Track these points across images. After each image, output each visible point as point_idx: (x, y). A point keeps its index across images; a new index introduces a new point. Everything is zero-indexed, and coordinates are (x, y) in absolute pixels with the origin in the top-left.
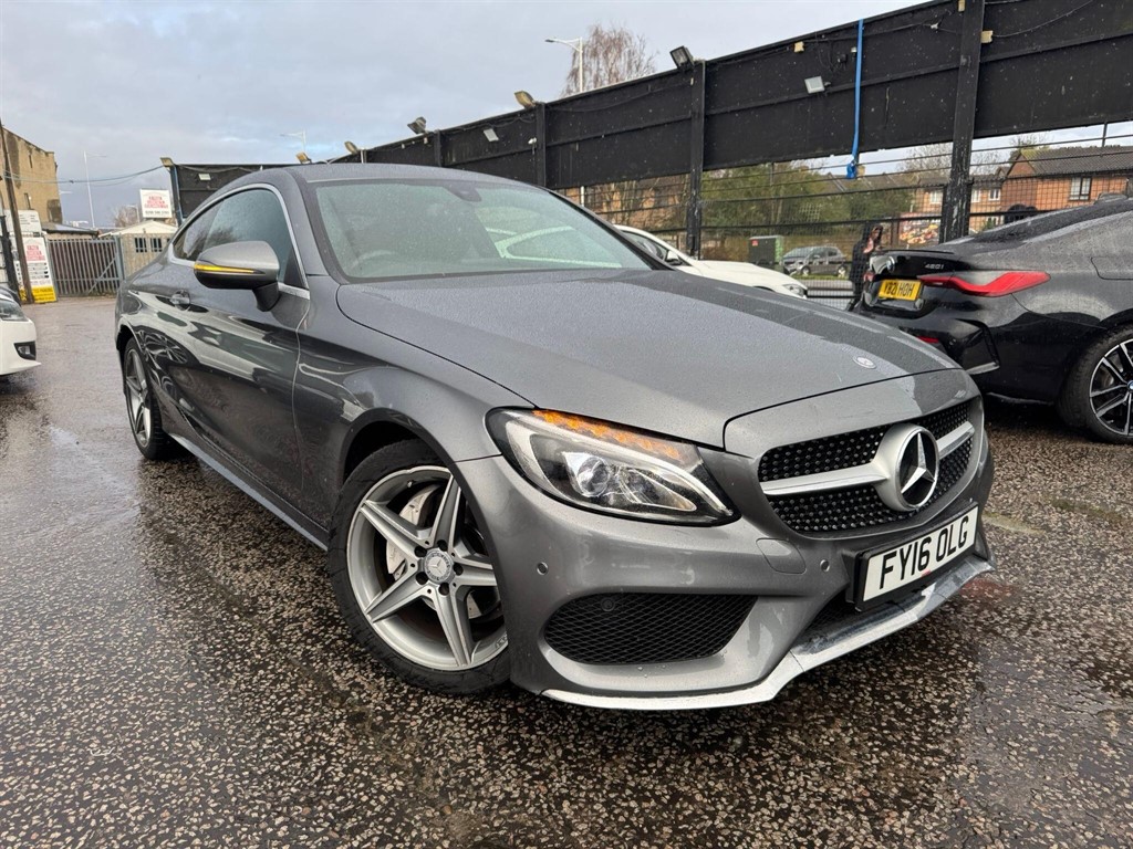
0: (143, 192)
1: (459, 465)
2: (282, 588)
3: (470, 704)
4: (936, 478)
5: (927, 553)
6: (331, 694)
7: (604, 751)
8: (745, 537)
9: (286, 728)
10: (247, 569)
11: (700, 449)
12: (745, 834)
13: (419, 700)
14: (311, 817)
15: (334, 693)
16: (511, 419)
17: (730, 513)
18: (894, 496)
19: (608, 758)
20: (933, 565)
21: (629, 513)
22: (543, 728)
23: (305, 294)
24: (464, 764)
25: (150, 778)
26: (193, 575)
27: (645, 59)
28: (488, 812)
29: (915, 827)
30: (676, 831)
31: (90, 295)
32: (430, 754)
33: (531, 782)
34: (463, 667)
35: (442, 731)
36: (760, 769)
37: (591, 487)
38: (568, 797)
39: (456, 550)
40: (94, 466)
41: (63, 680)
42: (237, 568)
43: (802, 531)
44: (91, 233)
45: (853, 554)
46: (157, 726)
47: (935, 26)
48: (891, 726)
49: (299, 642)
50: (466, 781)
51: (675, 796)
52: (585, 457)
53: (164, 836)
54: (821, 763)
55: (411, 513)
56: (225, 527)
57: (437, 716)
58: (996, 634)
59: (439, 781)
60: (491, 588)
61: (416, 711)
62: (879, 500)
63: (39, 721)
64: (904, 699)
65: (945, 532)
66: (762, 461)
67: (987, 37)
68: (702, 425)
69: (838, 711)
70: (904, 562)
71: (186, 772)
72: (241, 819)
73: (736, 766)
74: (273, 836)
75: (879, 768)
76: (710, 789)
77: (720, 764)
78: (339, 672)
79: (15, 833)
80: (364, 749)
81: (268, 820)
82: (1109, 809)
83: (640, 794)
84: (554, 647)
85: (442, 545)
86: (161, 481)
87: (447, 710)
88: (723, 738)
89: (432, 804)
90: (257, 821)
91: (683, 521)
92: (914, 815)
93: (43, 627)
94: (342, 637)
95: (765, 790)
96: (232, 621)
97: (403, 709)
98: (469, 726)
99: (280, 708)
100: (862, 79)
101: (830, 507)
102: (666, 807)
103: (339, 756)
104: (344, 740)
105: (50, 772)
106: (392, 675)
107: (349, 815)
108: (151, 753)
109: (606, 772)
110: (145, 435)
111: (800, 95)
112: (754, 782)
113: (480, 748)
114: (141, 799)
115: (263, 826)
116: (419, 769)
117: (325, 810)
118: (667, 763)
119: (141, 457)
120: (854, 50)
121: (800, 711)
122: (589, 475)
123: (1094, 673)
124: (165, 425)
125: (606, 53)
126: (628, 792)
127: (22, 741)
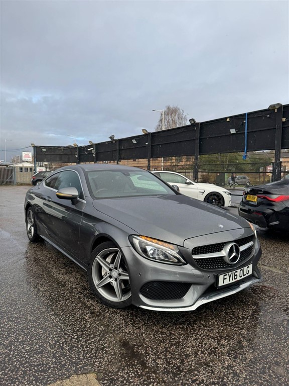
0: (23, 153)
1: (122, 248)
2: (72, 280)
3: (121, 311)
4: (239, 256)
5: (237, 275)
6: (86, 307)
7: (154, 323)
8: (189, 269)
9: (75, 314)
10: (62, 274)
11: (179, 247)
12: (186, 343)
13: (108, 309)
14: (82, 334)
15: (87, 307)
16: (134, 237)
17: (185, 263)
18: (228, 260)
19: (155, 325)
20: (239, 278)
21: (162, 261)
22: (139, 317)
23: (84, 202)
24: (119, 325)
25: (43, 324)
26: (48, 275)
27: (184, 116)
28: (125, 336)
29: (228, 343)
30: (170, 341)
31: (4, 185)
32: (111, 322)
33: (135, 329)
34: (120, 301)
35: (114, 317)
36: (193, 329)
37: (152, 255)
38: (144, 333)
39: (119, 270)
40: (16, 243)
41: (18, 301)
42: (59, 274)
43: (203, 268)
44: (6, 165)
45: (216, 274)
46: (44, 313)
47: (268, 116)
48: (228, 321)
49: (77, 294)
50: (120, 329)
51: (171, 334)
52: (151, 247)
53: (48, 337)
54: (208, 328)
55: (109, 260)
56: (55, 263)
57: (113, 313)
58: (262, 299)
59: (113, 328)
60: (128, 280)
61: (107, 312)
62: (224, 261)
63: (14, 310)
64: (233, 315)
65: (242, 270)
66: (193, 250)
67: (284, 120)
68: (179, 241)
69: (215, 317)
70: (230, 277)
71: (52, 323)
72: (66, 334)
73: (187, 328)
74: (74, 338)
75: (223, 330)
76: (179, 333)
77: (183, 327)
78: (88, 302)
79: (13, 334)
80: (95, 320)
81: (72, 334)
82: (277, 342)
83: (162, 333)
84: (142, 295)
85: (116, 268)
86: (36, 249)
87: (115, 312)
88: (185, 322)
89: (111, 333)
90: (70, 334)
91: (175, 264)
92: (229, 341)
93: (11, 287)
94: (88, 293)
95: (193, 333)
96: (59, 288)
97: (104, 311)
98: (121, 316)
99: (73, 310)
100: (247, 129)
101: (211, 262)
102: (168, 336)
103: (88, 321)
104: (90, 318)
105: (19, 322)
106: (102, 303)
107: (91, 334)
108: (43, 318)
109: (154, 328)
110: (31, 235)
111: (229, 134)
112: (191, 332)
113: (123, 321)
114: (42, 328)
115: (71, 336)
116: (108, 325)
117: (86, 333)
118: (170, 327)
119: (29, 241)
120: (245, 122)
121: (205, 316)
122: (152, 252)
123: (285, 311)
124: (38, 232)
125: (171, 114)
126: (159, 333)
127: (11, 314)
